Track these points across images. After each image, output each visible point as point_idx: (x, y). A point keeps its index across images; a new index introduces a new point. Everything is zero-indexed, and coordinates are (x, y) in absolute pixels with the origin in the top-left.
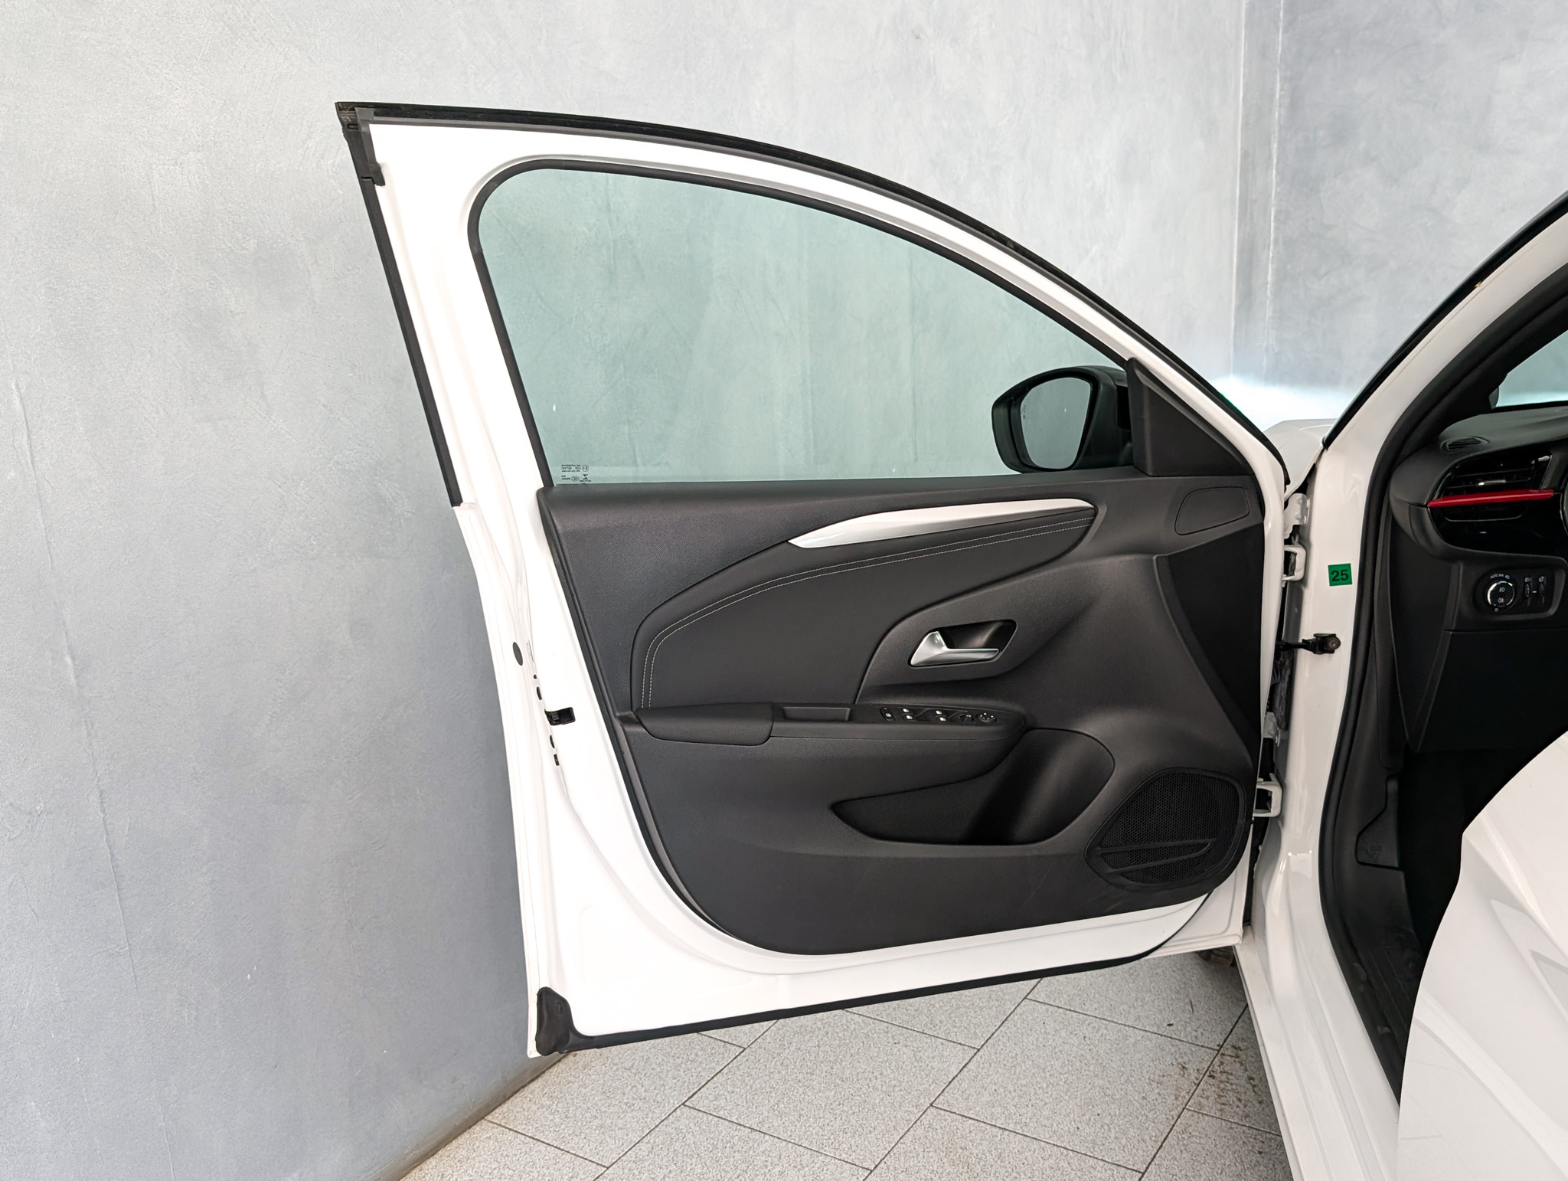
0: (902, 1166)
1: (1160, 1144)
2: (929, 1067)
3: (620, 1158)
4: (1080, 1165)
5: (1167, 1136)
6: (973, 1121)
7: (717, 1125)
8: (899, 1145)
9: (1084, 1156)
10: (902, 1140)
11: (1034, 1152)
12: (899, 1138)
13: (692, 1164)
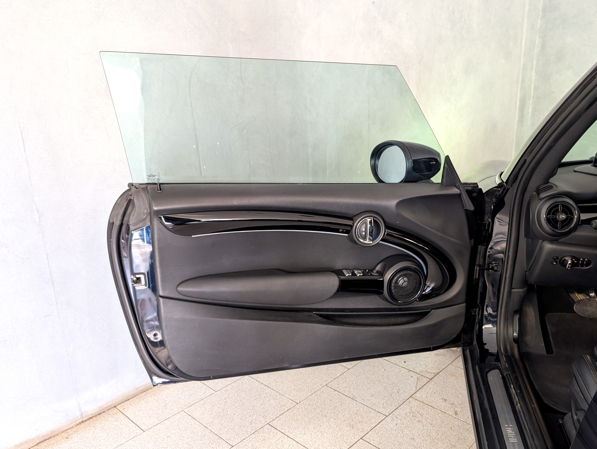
0: (308, 403)
1: (397, 407)
2: (331, 373)
3: (221, 389)
4: (367, 411)
5: (401, 405)
6: (337, 392)
7: (255, 383)
8: (310, 397)
9: (369, 408)
10: (312, 395)
11: (353, 404)
12: (311, 394)
13: (242, 394)
